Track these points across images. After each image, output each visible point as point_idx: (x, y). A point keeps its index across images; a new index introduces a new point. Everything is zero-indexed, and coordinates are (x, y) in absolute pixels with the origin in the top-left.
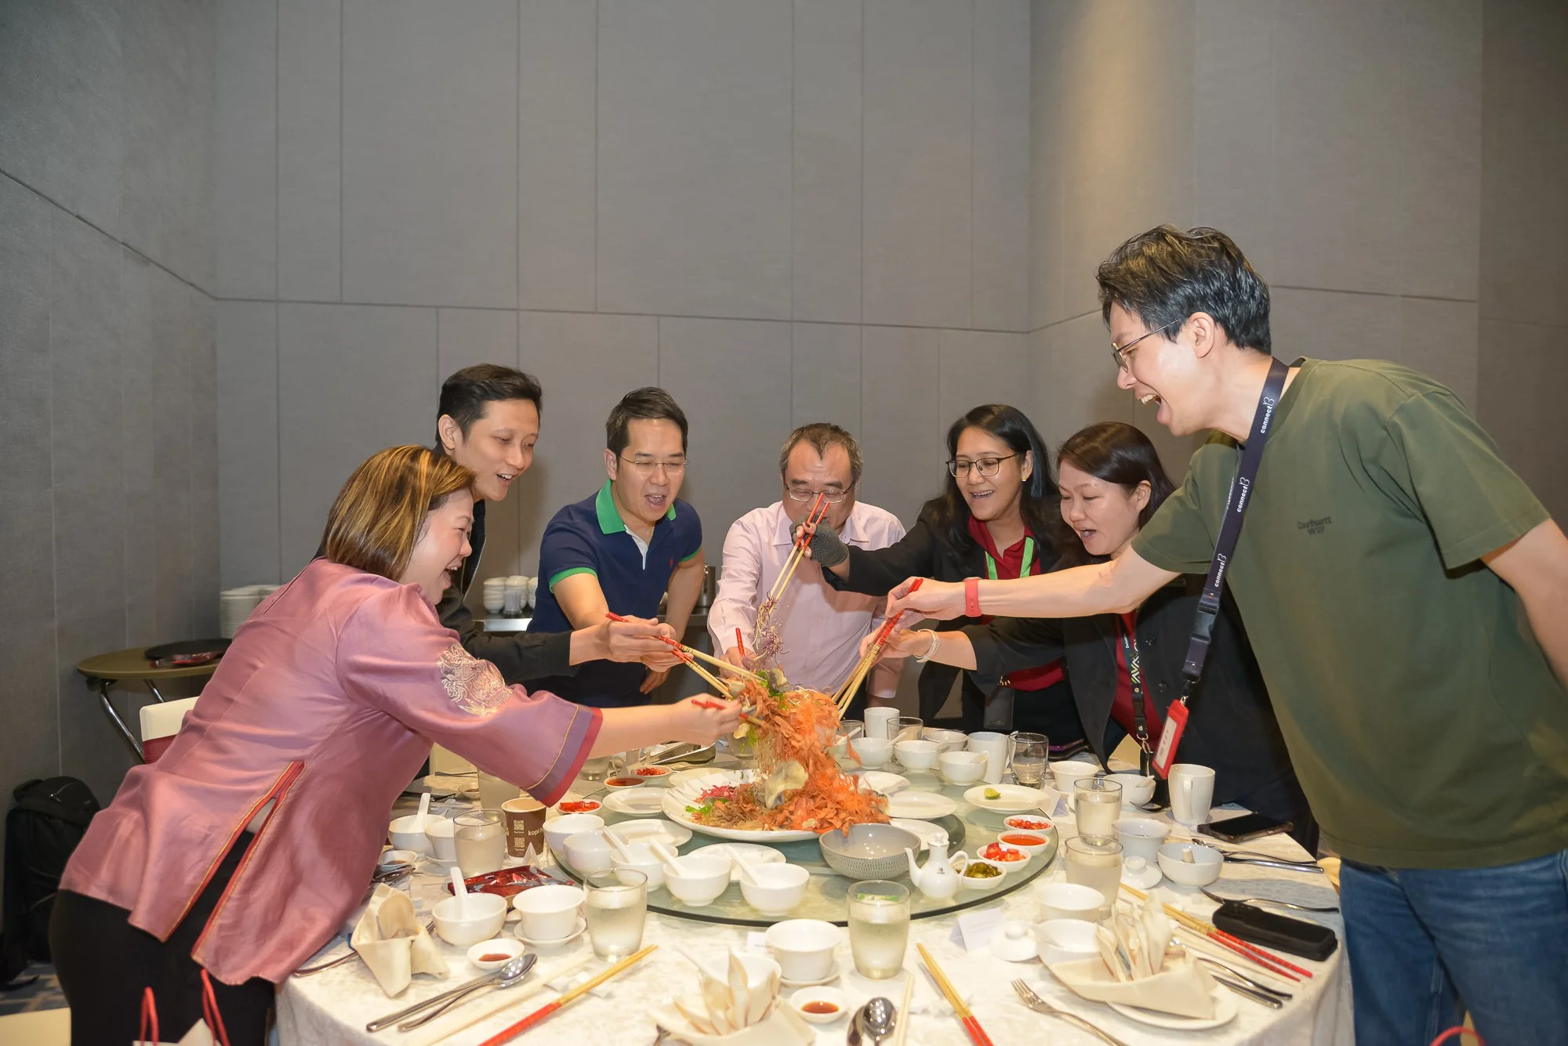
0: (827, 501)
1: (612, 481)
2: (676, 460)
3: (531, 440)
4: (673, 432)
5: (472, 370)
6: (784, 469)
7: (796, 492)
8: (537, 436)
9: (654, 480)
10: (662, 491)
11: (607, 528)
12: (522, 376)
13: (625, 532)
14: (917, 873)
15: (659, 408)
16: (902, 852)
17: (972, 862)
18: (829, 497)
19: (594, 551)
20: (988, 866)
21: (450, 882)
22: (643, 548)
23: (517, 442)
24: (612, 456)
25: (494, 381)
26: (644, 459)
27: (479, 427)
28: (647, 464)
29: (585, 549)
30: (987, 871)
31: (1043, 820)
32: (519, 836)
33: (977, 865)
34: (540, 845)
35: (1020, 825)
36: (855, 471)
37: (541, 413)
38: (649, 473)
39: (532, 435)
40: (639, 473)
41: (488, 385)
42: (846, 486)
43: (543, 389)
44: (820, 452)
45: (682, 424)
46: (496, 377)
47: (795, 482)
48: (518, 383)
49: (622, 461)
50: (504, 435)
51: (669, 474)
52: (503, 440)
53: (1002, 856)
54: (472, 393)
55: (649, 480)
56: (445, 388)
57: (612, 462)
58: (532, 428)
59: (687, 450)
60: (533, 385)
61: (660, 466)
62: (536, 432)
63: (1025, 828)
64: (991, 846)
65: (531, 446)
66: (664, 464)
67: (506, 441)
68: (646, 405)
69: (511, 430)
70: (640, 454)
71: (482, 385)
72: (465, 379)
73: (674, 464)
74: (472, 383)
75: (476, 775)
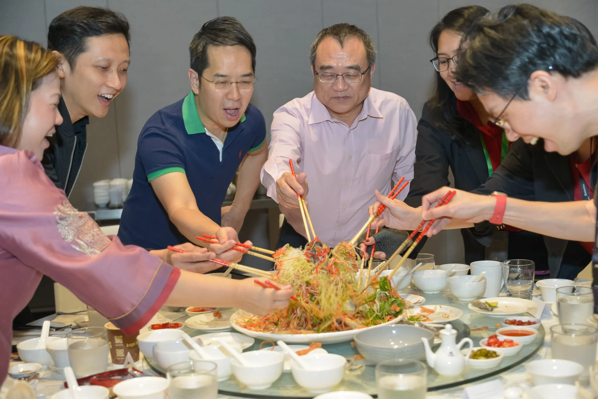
0: (349, 81)
1: (195, 94)
2: (247, 79)
3: (126, 65)
4: (243, 54)
5: (71, 13)
6: (313, 60)
7: (324, 76)
8: (129, 62)
9: (230, 96)
10: (236, 105)
11: (190, 130)
12: (112, 14)
13: (205, 134)
14: (432, 357)
15: (232, 36)
16: (420, 342)
17: (476, 349)
18: (350, 78)
19: (182, 152)
20: (489, 352)
21: (65, 381)
22: (220, 145)
23: (114, 68)
24: (195, 75)
25: (91, 21)
26: (221, 79)
27: (82, 59)
28: (224, 83)
29: (176, 151)
30: (488, 355)
31: (532, 319)
32: (119, 348)
33: (480, 351)
34: (136, 355)
35: (514, 323)
36: (370, 58)
37: (130, 42)
38: (226, 90)
39: (125, 61)
40: (217, 91)
41: (86, 24)
42: (364, 69)
43: (130, 23)
44: (341, 43)
45: (251, 48)
46: (92, 17)
47: (323, 68)
48: (110, 21)
49: (202, 79)
50: (103, 64)
51: (242, 91)
52: (103, 68)
53: (500, 344)
54: (73, 32)
55: (226, 95)
56: (51, 28)
57: (195, 80)
58: (124, 57)
59: (256, 68)
60: (122, 22)
61: (234, 84)
62: (128, 59)
63: (518, 325)
64: (491, 338)
65: (125, 70)
66: (237, 83)
67: (105, 69)
68: (222, 34)
69: (108, 60)
70: (218, 75)
71: (81, 24)
72: (67, 21)
73: (245, 82)
74: (73, 24)
75: (86, 313)
